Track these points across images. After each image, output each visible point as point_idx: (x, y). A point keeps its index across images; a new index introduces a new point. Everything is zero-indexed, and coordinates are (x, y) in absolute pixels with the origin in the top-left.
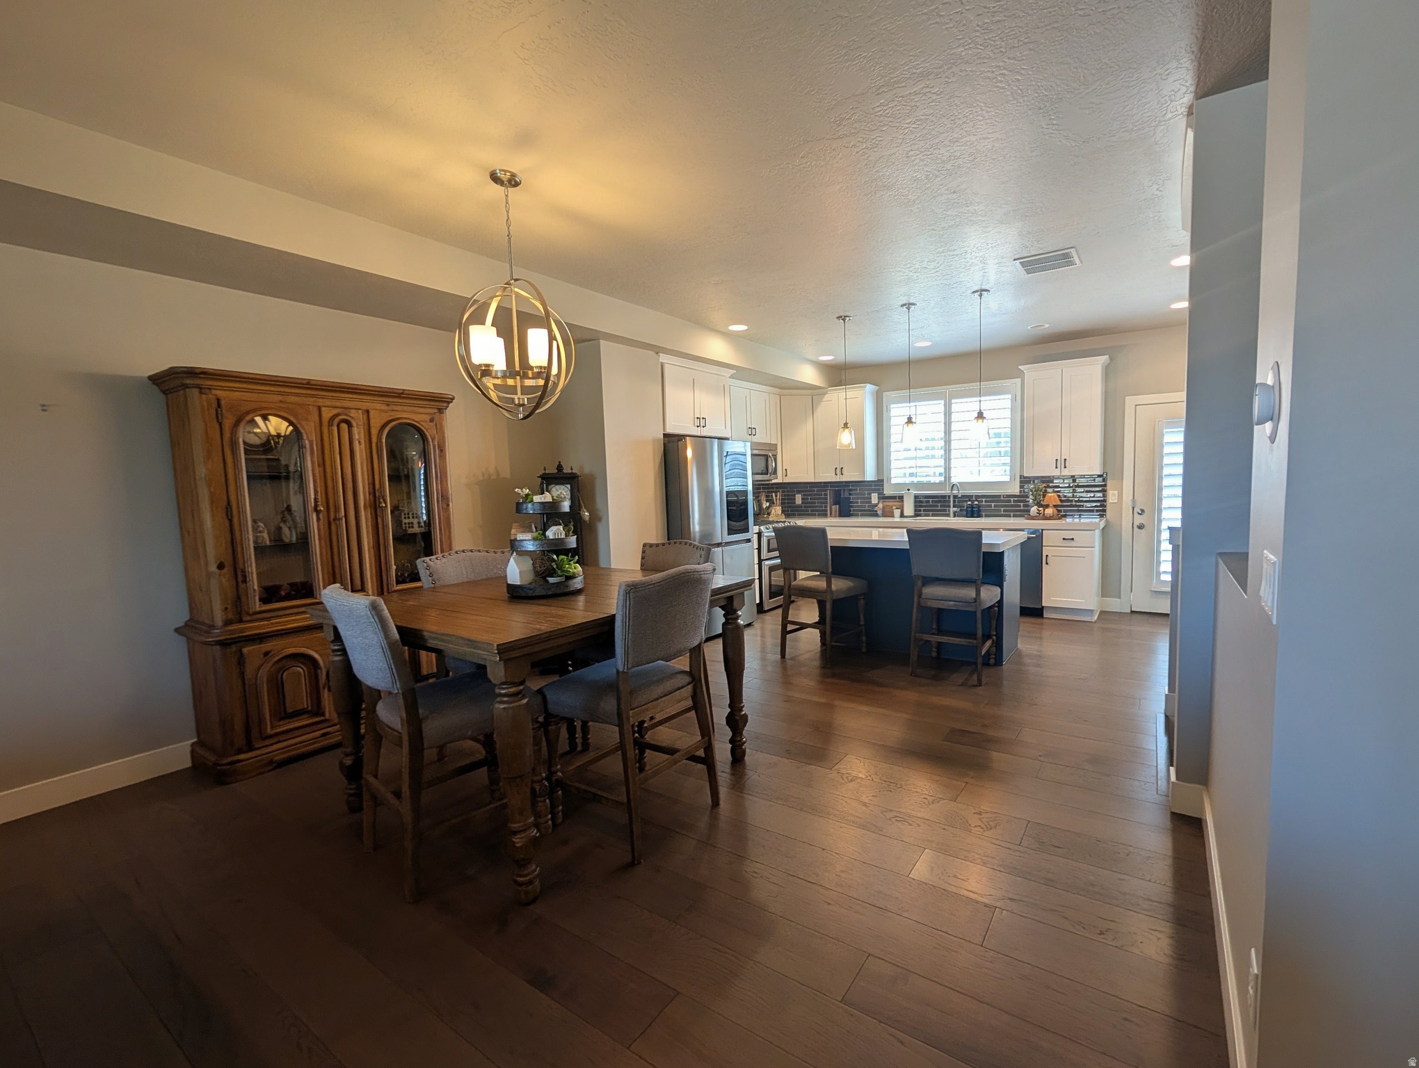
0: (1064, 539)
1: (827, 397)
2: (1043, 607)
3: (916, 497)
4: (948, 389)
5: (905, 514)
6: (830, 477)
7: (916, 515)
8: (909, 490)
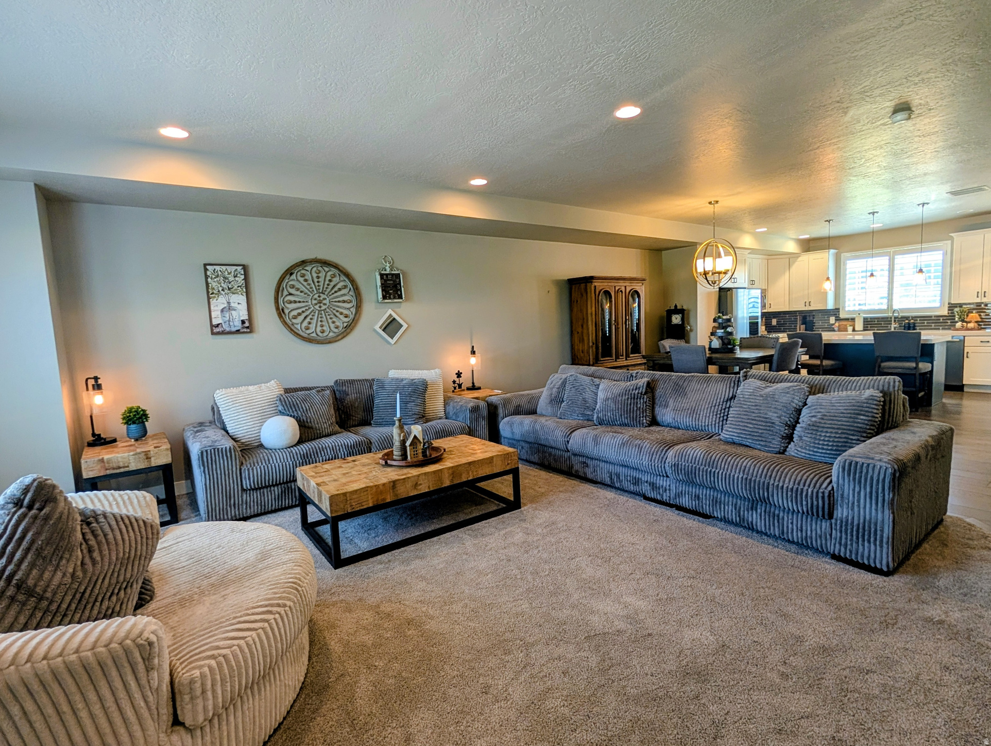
0: (981, 342)
1: (800, 259)
2: (963, 385)
3: (864, 319)
4: (892, 250)
5: (856, 329)
6: (800, 307)
7: (864, 330)
8: (859, 314)
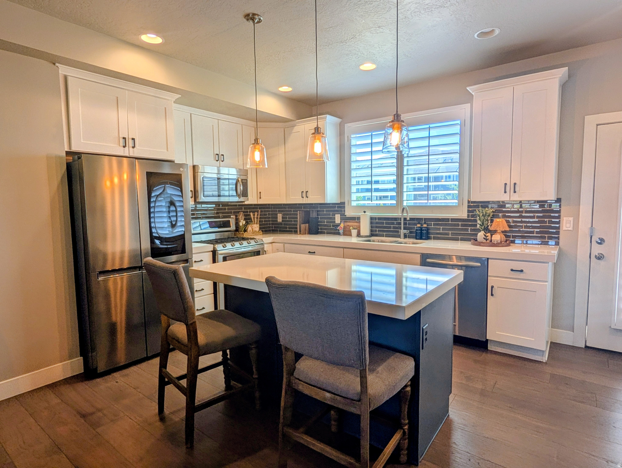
0: (512, 270)
1: (296, 129)
2: (487, 340)
3: (372, 218)
5: (362, 234)
6: (297, 200)
7: (372, 235)
8: (365, 212)
